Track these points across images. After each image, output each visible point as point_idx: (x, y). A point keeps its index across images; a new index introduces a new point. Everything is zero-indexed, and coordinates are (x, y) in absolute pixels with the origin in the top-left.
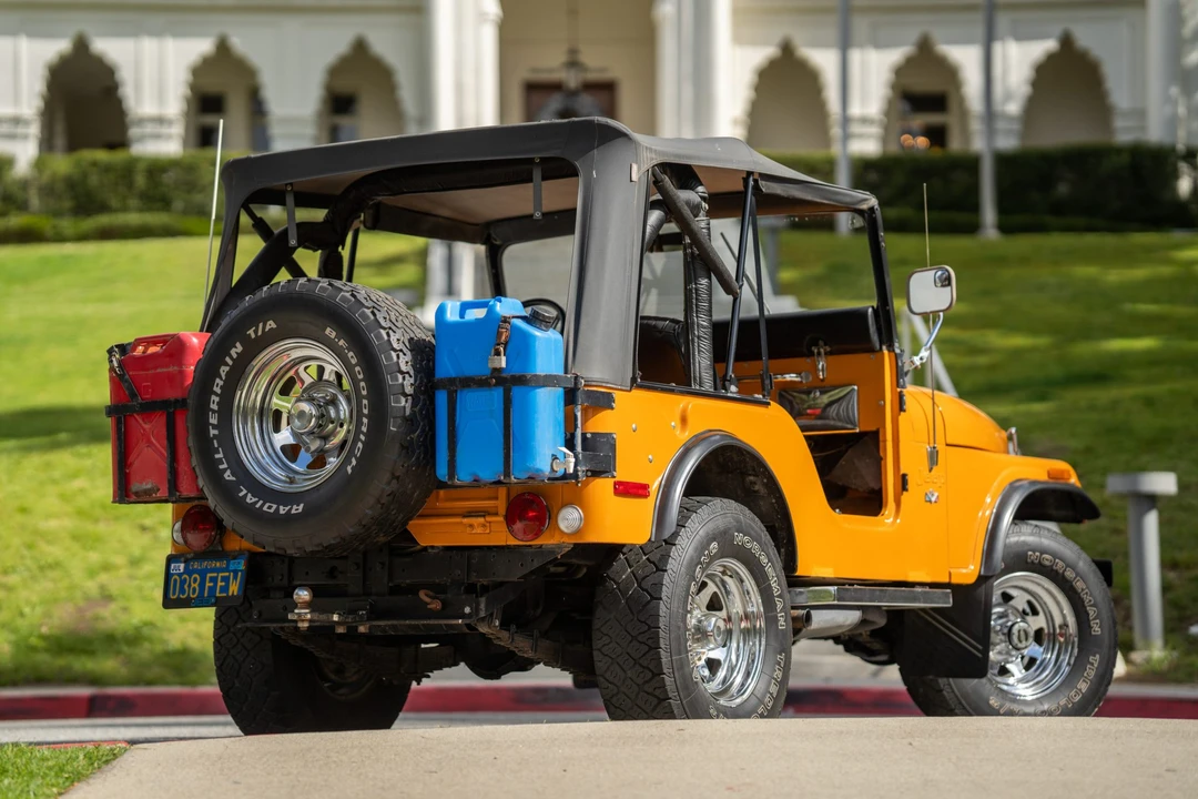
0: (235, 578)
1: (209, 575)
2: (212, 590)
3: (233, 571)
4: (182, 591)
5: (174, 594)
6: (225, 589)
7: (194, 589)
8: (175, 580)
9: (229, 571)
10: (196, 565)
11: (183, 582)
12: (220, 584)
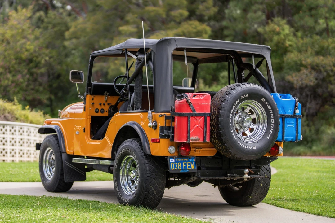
0: (192, 164)
1: (183, 163)
5: (173, 168)
6: (190, 167)
7: (180, 167)
8: (172, 164)
9: (190, 162)
10: (178, 160)
11: (175, 165)
12: (188, 166)
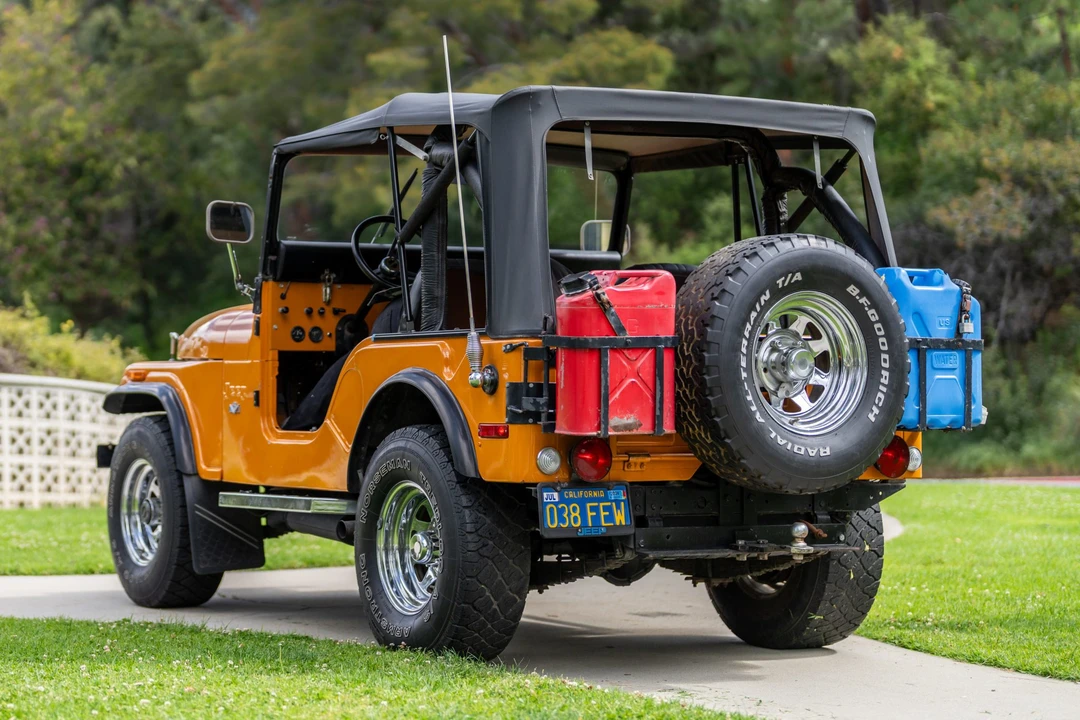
0: (618, 507)
1: (588, 505)
2: (596, 519)
3: (615, 501)
4: (562, 519)
5: (552, 523)
6: (610, 518)
7: (575, 519)
8: (551, 509)
9: (612, 501)
10: (572, 494)
11: (561, 511)
12: (603, 514)
